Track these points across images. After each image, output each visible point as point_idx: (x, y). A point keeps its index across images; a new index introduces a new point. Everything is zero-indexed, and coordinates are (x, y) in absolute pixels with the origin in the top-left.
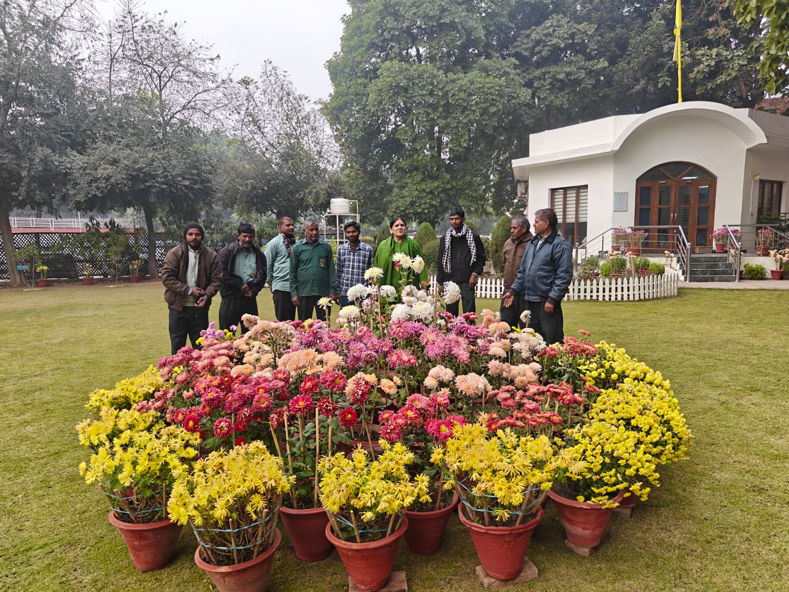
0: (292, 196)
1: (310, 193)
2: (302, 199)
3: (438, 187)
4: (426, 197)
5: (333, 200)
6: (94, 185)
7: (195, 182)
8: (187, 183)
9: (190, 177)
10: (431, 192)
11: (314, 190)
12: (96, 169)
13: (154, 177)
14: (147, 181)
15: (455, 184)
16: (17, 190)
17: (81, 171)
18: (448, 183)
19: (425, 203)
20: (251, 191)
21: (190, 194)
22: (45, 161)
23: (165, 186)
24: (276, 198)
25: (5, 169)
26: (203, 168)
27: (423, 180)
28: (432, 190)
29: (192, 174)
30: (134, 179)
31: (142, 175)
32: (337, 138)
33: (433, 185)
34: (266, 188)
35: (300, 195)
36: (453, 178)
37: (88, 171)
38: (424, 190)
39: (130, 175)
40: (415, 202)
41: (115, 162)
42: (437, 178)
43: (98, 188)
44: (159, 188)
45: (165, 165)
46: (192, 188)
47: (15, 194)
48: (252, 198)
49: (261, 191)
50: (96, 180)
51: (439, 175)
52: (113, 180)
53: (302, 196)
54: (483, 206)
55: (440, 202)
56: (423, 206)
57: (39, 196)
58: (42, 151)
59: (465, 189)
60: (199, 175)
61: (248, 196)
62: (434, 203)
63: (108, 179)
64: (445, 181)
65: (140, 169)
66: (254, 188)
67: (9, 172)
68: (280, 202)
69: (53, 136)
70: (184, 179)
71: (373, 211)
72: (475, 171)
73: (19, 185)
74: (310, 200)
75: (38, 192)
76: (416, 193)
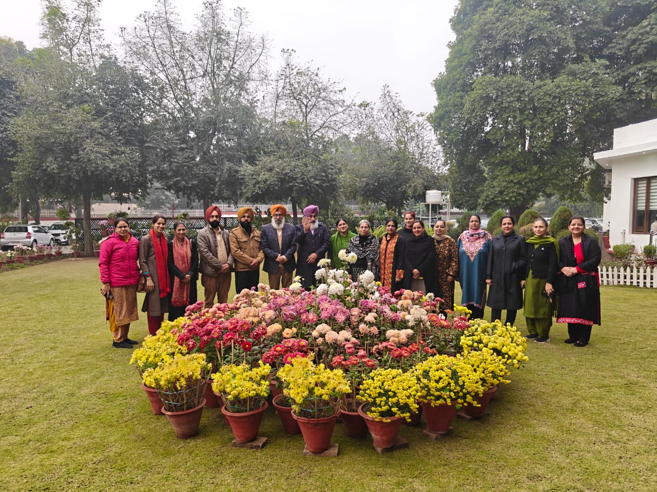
0: (397, 189)
1: (410, 186)
2: (404, 191)
3: (525, 178)
4: (513, 187)
5: (428, 192)
6: (257, 186)
7: (324, 181)
8: (317, 182)
9: (320, 178)
10: (519, 183)
11: (413, 185)
12: (259, 175)
13: (295, 179)
14: (291, 182)
15: (542, 175)
16: (213, 190)
17: (250, 177)
18: (535, 174)
19: (513, 192)
20: (365, 187)
21: (320, 190)
22: (229, 170)
23: (302, 185)
24: (384, 191)
25: (208, 177)
26: (330, 171)
27: (512, 172)
28: (519, 181)
29: (322, 176)
30: (282, 181)
31: (287, 178)
32: (440, 142)
33: (520, 176)
34: (376, 184)
35: (402, 188)
36: (541, 169)
37: (254, 177)
38: (512, 181)
39: (280, 178)
40: (504, 191)
41: (271, 170)
42: (525, 170)
43: (259, 188)
44: (298, 186)
45: (303, 171)
46: (322, 185)
47: (212, 193)
48: (366, 192)
49: (372, 187)
50: (258, 182)
51: (526, 168)
52: (268, 182)
53: (404, 189)
54: (577, 192)
55: (527, 191)
56: (511, 195)
57: (226, 193)
58: (227, 165)
59: (552, 179)
60: (326, 176)
61: (363, 190)
62: (521, 192)
63: (265, 181)
64: (533, 172)
65: (286, 174)
66: (368, 184)
67: (210, 179)
68: (387, 194)
69: (235, 153)
70: (316, 179)
71: (468, 199)
72: (562, 163)
73: (215, 186)
74: (410, 192)
75: (225, 191)
76: (505, 183)
